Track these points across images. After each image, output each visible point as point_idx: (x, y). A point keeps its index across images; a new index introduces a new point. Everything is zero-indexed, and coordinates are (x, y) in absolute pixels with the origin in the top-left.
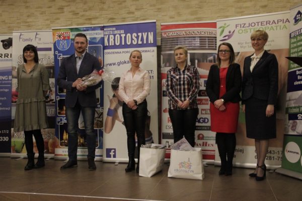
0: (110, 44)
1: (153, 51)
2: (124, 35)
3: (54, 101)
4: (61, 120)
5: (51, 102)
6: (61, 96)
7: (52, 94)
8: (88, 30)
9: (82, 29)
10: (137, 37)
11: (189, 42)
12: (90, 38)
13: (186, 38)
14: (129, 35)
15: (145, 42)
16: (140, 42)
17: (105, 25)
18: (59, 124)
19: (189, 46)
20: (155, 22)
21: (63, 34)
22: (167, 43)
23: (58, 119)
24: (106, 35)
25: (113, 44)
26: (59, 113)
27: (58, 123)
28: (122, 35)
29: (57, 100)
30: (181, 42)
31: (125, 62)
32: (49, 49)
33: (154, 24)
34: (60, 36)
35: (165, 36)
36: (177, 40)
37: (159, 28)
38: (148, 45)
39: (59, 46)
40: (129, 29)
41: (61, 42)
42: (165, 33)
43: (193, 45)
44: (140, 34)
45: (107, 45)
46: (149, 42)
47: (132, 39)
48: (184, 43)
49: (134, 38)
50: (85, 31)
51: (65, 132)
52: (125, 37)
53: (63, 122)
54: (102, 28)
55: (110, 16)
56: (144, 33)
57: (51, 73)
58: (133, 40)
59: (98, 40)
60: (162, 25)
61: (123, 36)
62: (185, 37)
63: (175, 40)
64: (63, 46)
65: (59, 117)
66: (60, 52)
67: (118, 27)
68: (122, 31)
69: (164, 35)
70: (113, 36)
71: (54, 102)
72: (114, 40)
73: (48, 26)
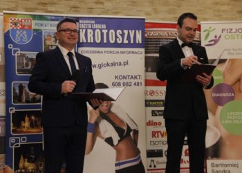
0: (89, 41)
1: (142, 53)
4: (17, 141)
6: (17, 107)
8: (57, 20)
9: (49, 18)
10: (123, 35)
13: (168, 40)
14: (112, 31)
15: (132, 42)
16: (126, 41)
18: (14, 147)
20: (144, 19)
21: (21, 21)
23: (12, 140)
24: (83, 29)
25: (92, 41)
26: (14, 131)
27: (12, 145)
28: (103, 31)
29: (11, 112)
31: (108, 65)
33: (143, 21)
34: (16, 24)
35: (146, 35)
38: (135, 45)
41: (18, 32)
44: (126, 32)
45: (85, 41)
46: (137, 42)
47: (116, 37)
50: (53, 20)
51: (22, 157)
52: (108, 34)
53: (20, 144)
55: (72, 3)
56: (130, 31)
58: (118, 37)
61: (105, 32)
64: (22, 38)
65: (13, 136)
68: (104, 26)
70: (92, 31)
72: (94, 35)
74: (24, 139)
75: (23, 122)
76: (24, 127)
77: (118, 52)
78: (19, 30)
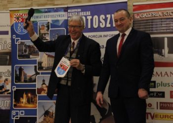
2: (91, 17)
3: (10, 91)
4: (17, 114)
5: (6, 93)
6: (17, 86)
7: (7, 84)
8: (49, 12)
9: (43, 10)
10: (106, 20)
11: (167, 24)
12: (52, 21)
13: (163, 20)
14: (96, 17)
15: (114, 25)
16: (108, 25)
17: (69, 6)
18: (14, 119)
19: (167, 29)
20: (126, 2)
21: (22, 16)
22: (140, 26)
23: (14, 113)
26: (15, 106)
27: (13, 117)
29: (14, 90)
30: (157, 25)
32: (6, 33)
33: (125, 4)
34: (18, 19)
35: (139, 17)
36: (152, 22)
37: (130, 9)
39: (17, 29)
40: (96, 10)
41: (19, 25)
42: (138, 15)
43: (171, 28)
44: (109, 16)
47: (99, 22)
48: (160, 26)
49: (101, 20)
50: (46, 12)
52: (92, 20)
53: (19, 116)
54: (66, 9)
56: (113, 15)
57: (7, 60)
58: (101, 22)
59: (61, 23)
60: (134, 6)
61: (89, 18)
62: (161, 19)
63: (150, 22)
64: (22, 29)
65: (14, 110)
66: (18, 36)
67: (84, 8)
68: (89, 13)
69: (137, 17)
71: (10, 93)
73: (5, 7)
74: (22, 113)
75: (21, 98)
76: (22, 102)
77: (101, 36)
78: (20, 23)
